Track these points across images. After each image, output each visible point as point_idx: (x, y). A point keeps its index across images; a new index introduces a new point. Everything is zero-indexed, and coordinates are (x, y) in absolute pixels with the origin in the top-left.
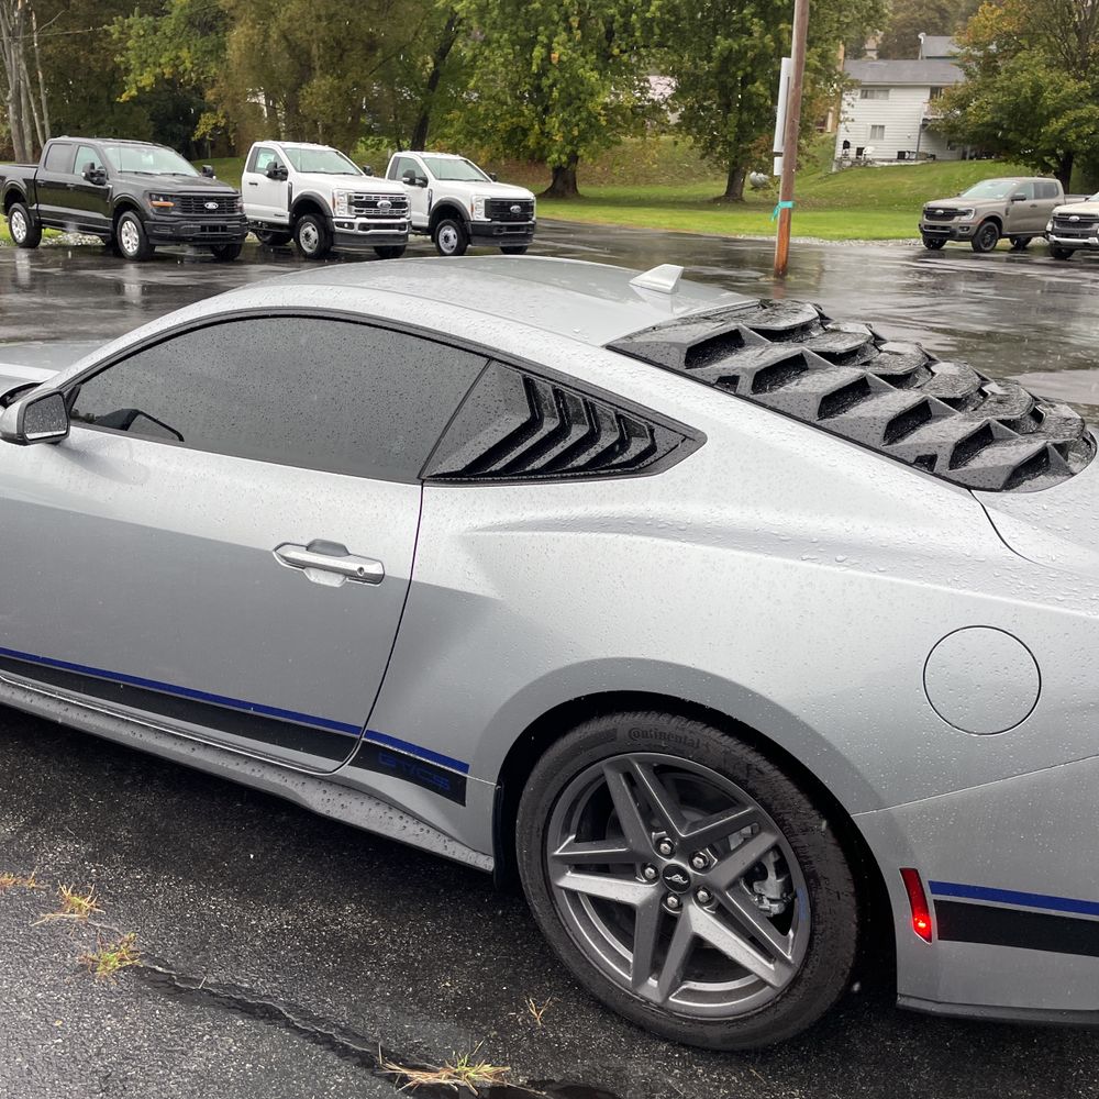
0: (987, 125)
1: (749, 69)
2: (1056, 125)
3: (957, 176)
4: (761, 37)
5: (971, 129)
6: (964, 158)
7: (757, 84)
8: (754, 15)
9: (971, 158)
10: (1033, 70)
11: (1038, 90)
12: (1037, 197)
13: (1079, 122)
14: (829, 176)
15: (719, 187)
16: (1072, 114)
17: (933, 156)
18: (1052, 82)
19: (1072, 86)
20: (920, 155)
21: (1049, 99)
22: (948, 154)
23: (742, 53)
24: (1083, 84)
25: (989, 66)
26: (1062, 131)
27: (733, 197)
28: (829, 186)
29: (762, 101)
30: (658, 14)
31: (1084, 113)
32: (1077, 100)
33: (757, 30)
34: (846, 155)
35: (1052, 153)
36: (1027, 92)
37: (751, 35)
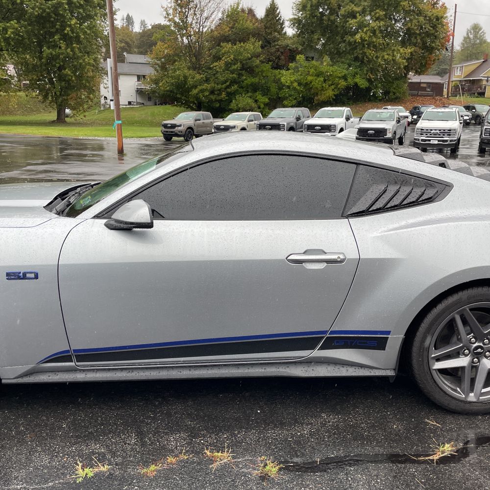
0: (168, 91)
1: (62, 63)
2: (195, 91)
3: (156, 112)
4: (66, 49)
5: (162, 93)
6: (156, 105)
7: (67, 70)
8: (60, 39)
9: (159, 105)
10: (182, 70)
11: (186, 77)
12: (204, 119)
13: (202, 91)
14: (100, 112)
15: (54, 116)
16: (200, 88)
17: (143, 104)
18: (190, 75)
19: (198, 77)
20: (138, 103)
21: (190, 81)
22: (149, 103)
23: (58, 56)
24: (202, 76)
25: (163, 67)
26: (197, 94)
27: (61, 120)
28: (102, 116)
29: (70, 78)
30: (12, 36)
31: (204, 87)
32: (201, 82)
33: (63, 46)
34: (106, 102)
35: (194, 103)
36: (182, 78)
37: (60, 48)
